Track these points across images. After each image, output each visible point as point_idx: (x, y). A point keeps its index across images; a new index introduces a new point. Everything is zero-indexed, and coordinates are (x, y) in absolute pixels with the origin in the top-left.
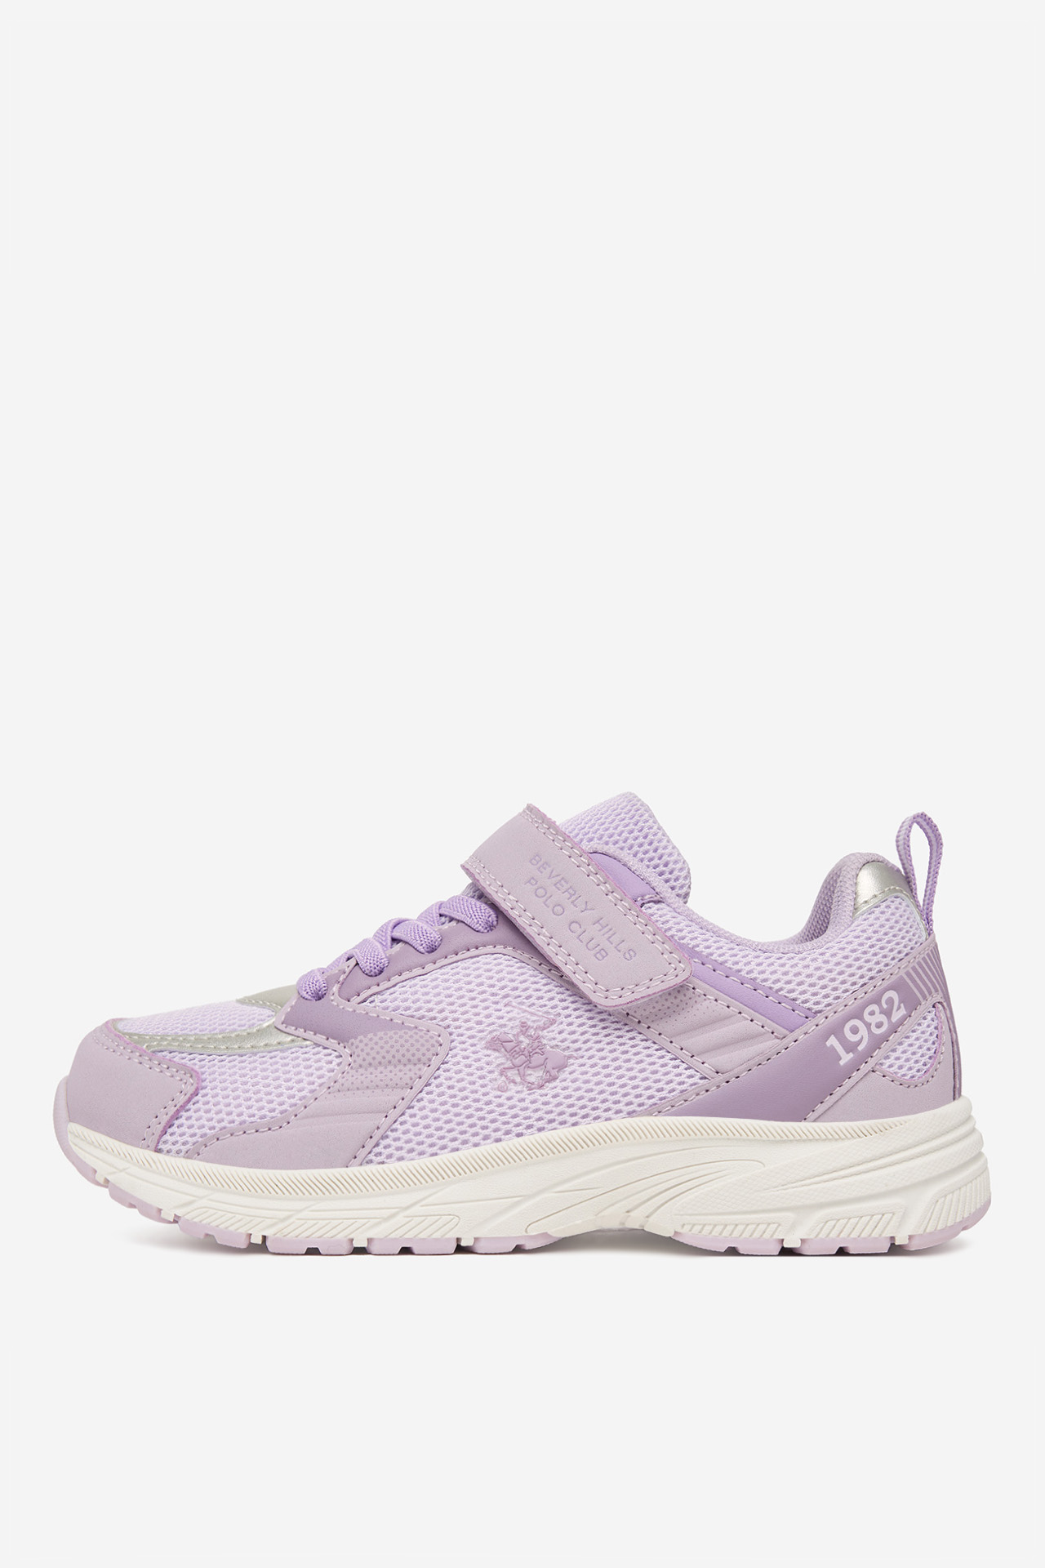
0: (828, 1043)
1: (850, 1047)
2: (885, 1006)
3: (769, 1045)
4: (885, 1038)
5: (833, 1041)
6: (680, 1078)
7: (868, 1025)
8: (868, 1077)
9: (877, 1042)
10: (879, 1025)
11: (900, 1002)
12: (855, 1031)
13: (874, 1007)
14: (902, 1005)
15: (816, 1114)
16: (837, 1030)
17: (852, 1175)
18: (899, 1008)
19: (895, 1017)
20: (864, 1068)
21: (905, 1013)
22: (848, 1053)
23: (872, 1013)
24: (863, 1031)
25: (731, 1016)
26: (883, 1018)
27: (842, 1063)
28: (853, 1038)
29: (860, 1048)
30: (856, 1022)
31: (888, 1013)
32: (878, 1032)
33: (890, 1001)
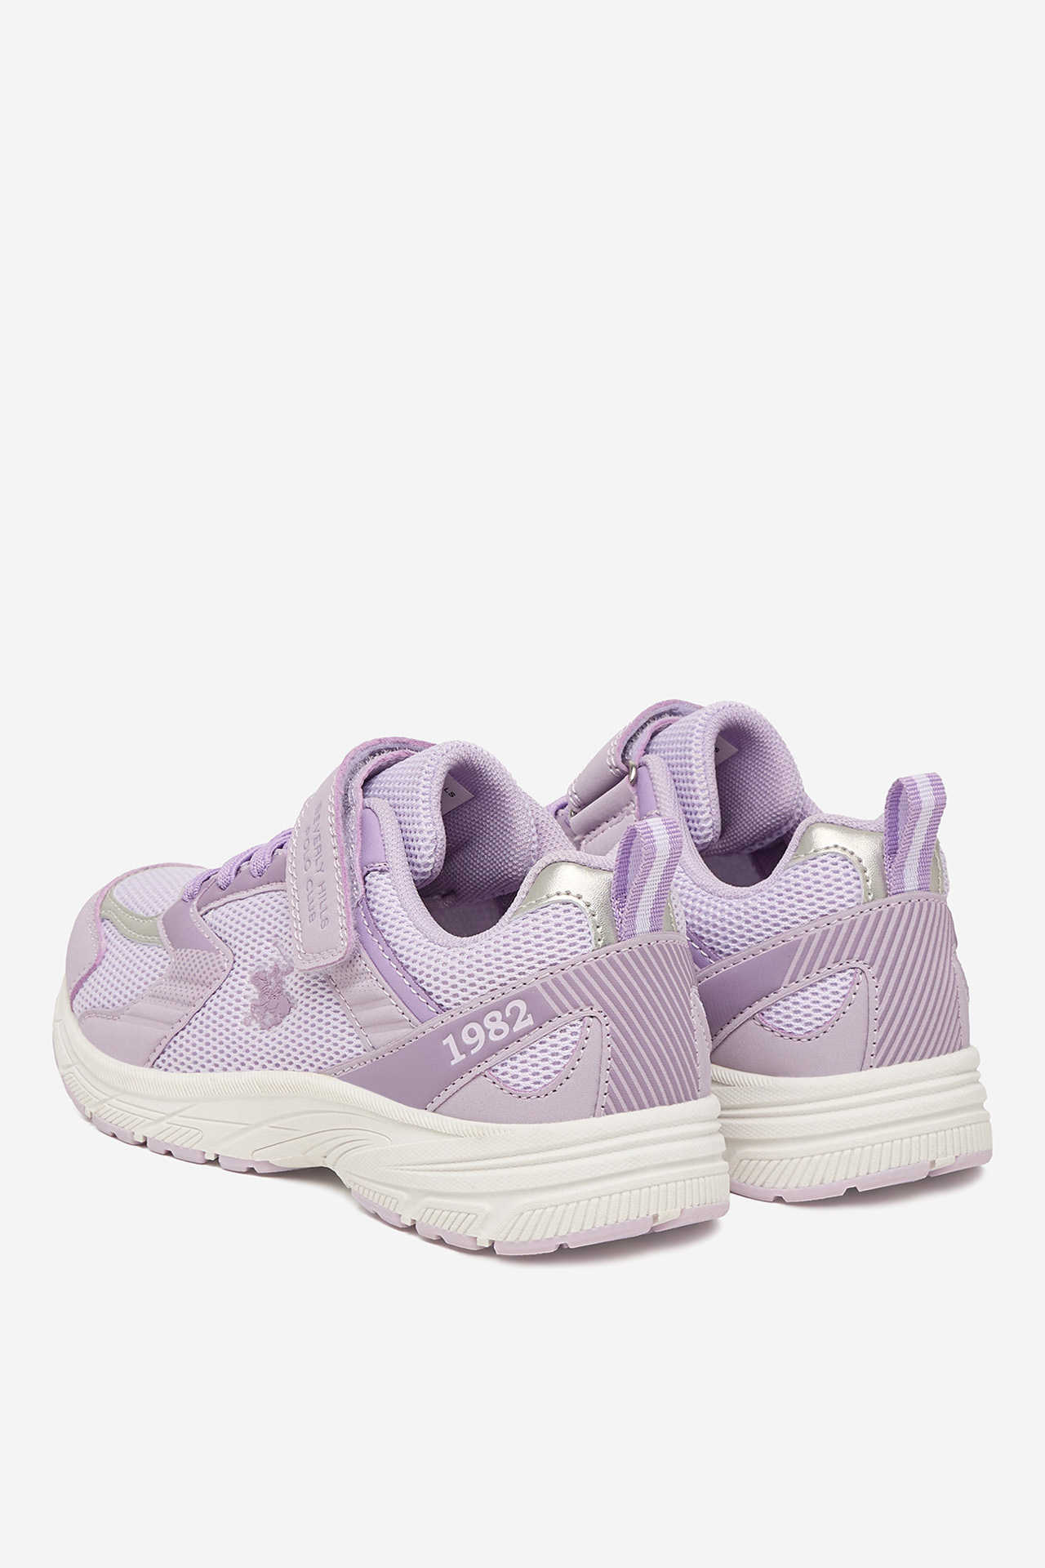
0: (445, 1042)
1: (464, 1049)
2: (508, 1014)
3: (403, 1032)
4: (504, 1045)
5: (450, 1041)
6: (351, 1046)
7: (487, 1031)
8: (477, 1080)
9: (492, 1049)
10: (498, 1032)
11: (528, 1013)
12: (472, 1034)
13: (498, 1014)
14: (529, 1016)
15: (435, 1105)
16: (455, 1030)
17: (451, 1171)
18: (525, 1018)
19: (519, 1026)
20: (476, 1071)
21: (532, 1023)
22: (461, 1054)
23: (493, 1020)
24: (480, 1036)
25: (383, 998)
26: (505, 1027)
27: (453, 1063)
28: (468, 1040)
29: (473, 1052)
30: (476, 1026)
31: (511, 1022)
32: (493, 1038)
33: (515, 1011)
